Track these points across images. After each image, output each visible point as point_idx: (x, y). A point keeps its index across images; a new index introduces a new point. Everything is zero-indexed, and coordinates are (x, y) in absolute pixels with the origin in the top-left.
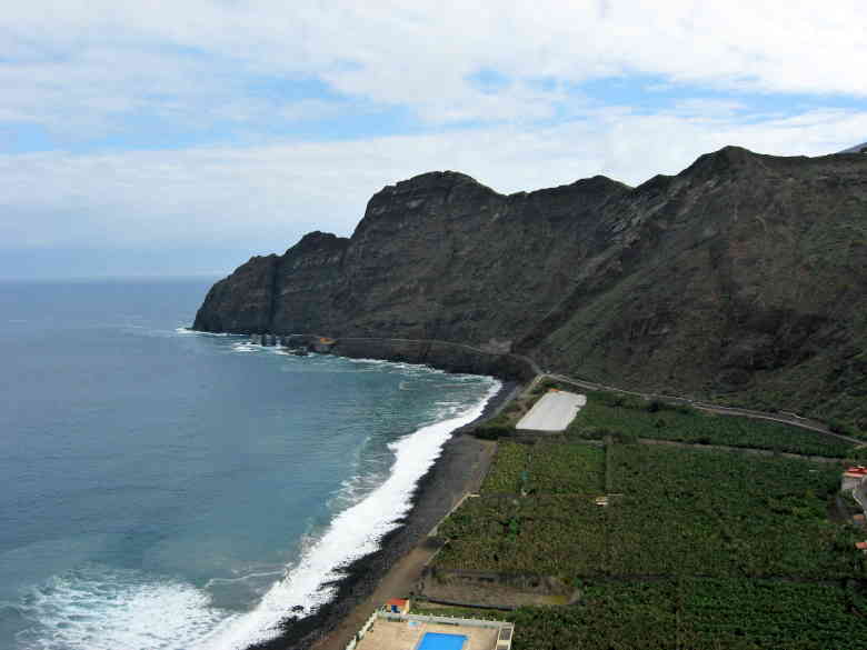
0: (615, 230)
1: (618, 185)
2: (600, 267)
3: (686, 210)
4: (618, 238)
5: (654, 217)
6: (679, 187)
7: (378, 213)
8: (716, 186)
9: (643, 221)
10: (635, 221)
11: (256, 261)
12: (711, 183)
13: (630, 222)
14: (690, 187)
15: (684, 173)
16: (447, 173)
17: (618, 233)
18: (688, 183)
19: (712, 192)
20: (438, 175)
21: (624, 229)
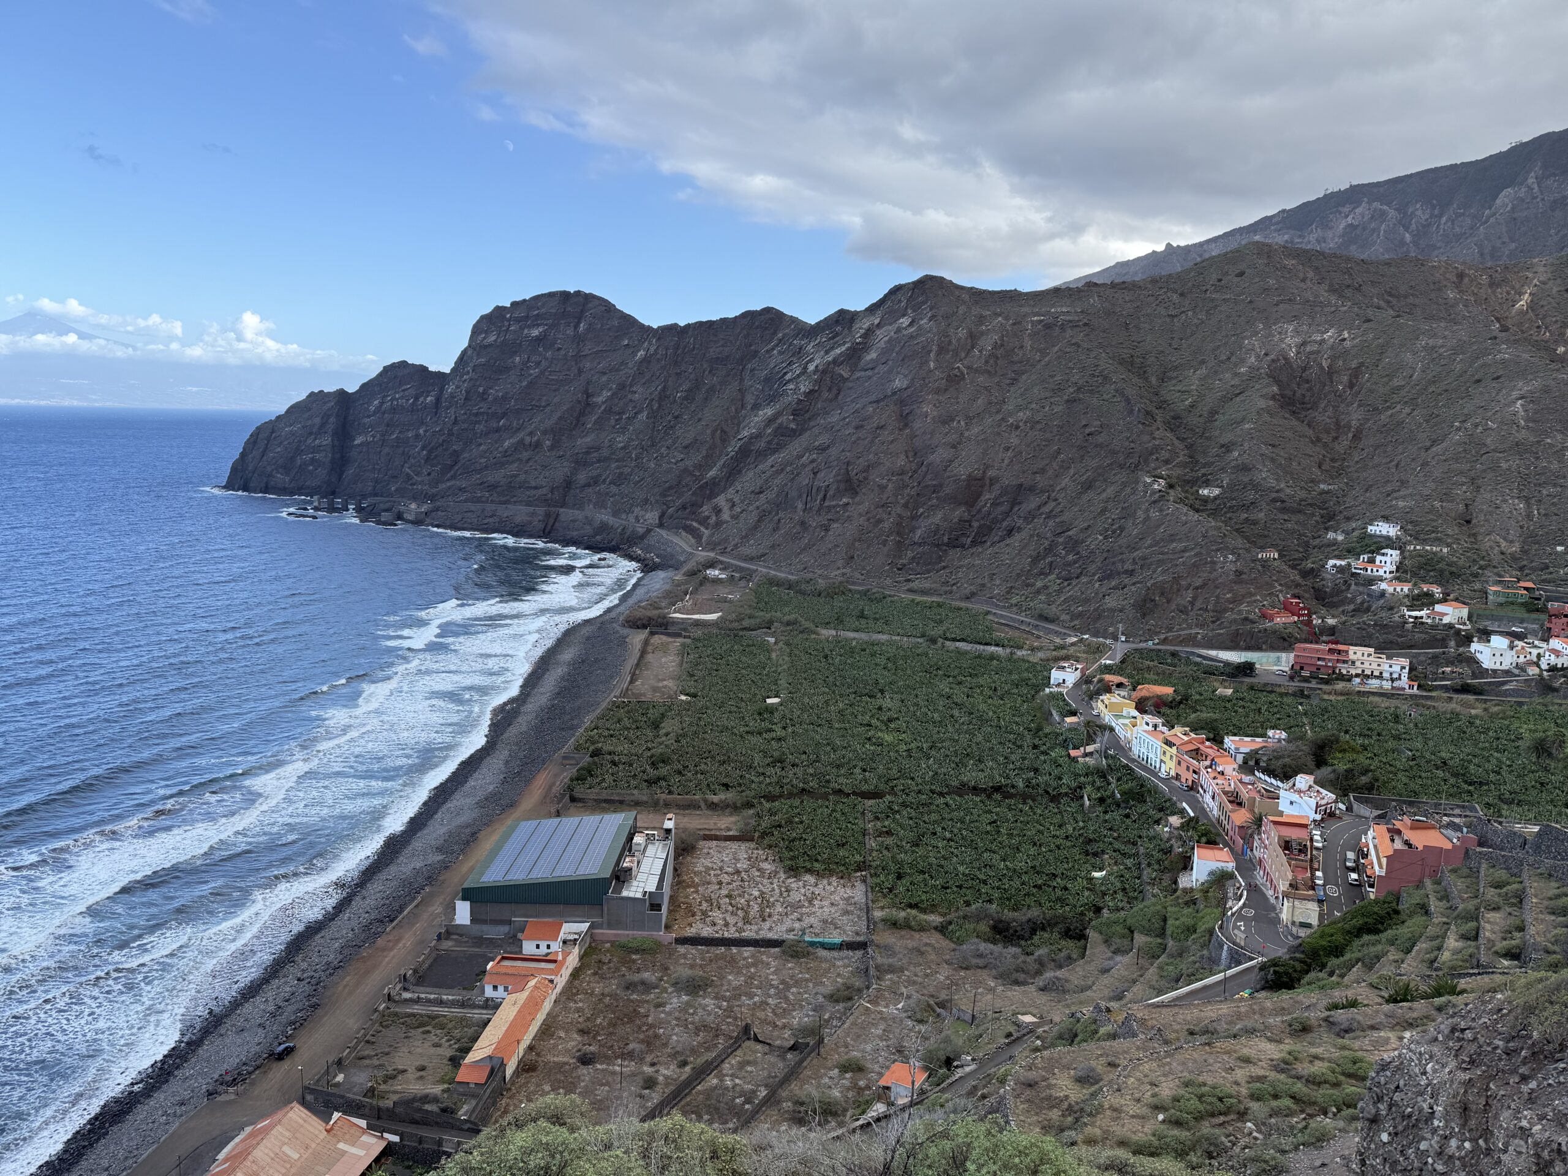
0: (788, 377)
1: (794, 320)
2: (770, 421)
3: (873, 355)
4: (792, 386)
5: (835, 361)
6: (866, 326)
7: (485, 342)
8: (911, 324)
9: (820, 368)
10: (811, 367)
11: (316, 398)
12: (905, 321)
13: (805, 368)
14: (879, 326)
15: (872, 309)
16: (578, 293)
17: (790, 381)
18: (877, 321)
19: (905, 332)
20: (565, 296)
21: (798, 376)
